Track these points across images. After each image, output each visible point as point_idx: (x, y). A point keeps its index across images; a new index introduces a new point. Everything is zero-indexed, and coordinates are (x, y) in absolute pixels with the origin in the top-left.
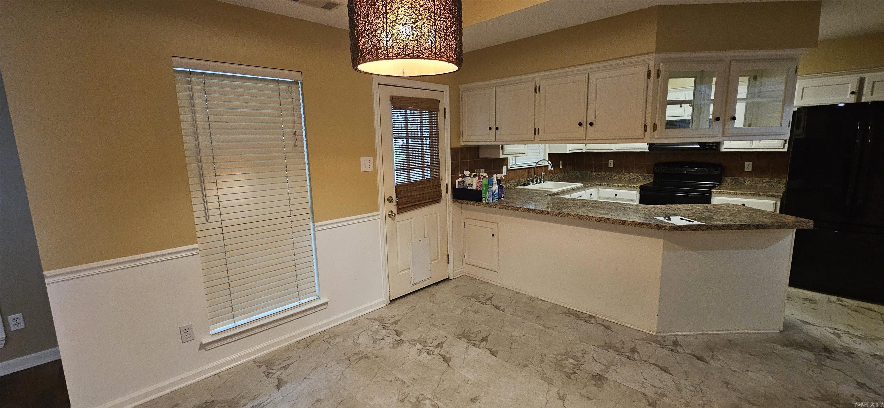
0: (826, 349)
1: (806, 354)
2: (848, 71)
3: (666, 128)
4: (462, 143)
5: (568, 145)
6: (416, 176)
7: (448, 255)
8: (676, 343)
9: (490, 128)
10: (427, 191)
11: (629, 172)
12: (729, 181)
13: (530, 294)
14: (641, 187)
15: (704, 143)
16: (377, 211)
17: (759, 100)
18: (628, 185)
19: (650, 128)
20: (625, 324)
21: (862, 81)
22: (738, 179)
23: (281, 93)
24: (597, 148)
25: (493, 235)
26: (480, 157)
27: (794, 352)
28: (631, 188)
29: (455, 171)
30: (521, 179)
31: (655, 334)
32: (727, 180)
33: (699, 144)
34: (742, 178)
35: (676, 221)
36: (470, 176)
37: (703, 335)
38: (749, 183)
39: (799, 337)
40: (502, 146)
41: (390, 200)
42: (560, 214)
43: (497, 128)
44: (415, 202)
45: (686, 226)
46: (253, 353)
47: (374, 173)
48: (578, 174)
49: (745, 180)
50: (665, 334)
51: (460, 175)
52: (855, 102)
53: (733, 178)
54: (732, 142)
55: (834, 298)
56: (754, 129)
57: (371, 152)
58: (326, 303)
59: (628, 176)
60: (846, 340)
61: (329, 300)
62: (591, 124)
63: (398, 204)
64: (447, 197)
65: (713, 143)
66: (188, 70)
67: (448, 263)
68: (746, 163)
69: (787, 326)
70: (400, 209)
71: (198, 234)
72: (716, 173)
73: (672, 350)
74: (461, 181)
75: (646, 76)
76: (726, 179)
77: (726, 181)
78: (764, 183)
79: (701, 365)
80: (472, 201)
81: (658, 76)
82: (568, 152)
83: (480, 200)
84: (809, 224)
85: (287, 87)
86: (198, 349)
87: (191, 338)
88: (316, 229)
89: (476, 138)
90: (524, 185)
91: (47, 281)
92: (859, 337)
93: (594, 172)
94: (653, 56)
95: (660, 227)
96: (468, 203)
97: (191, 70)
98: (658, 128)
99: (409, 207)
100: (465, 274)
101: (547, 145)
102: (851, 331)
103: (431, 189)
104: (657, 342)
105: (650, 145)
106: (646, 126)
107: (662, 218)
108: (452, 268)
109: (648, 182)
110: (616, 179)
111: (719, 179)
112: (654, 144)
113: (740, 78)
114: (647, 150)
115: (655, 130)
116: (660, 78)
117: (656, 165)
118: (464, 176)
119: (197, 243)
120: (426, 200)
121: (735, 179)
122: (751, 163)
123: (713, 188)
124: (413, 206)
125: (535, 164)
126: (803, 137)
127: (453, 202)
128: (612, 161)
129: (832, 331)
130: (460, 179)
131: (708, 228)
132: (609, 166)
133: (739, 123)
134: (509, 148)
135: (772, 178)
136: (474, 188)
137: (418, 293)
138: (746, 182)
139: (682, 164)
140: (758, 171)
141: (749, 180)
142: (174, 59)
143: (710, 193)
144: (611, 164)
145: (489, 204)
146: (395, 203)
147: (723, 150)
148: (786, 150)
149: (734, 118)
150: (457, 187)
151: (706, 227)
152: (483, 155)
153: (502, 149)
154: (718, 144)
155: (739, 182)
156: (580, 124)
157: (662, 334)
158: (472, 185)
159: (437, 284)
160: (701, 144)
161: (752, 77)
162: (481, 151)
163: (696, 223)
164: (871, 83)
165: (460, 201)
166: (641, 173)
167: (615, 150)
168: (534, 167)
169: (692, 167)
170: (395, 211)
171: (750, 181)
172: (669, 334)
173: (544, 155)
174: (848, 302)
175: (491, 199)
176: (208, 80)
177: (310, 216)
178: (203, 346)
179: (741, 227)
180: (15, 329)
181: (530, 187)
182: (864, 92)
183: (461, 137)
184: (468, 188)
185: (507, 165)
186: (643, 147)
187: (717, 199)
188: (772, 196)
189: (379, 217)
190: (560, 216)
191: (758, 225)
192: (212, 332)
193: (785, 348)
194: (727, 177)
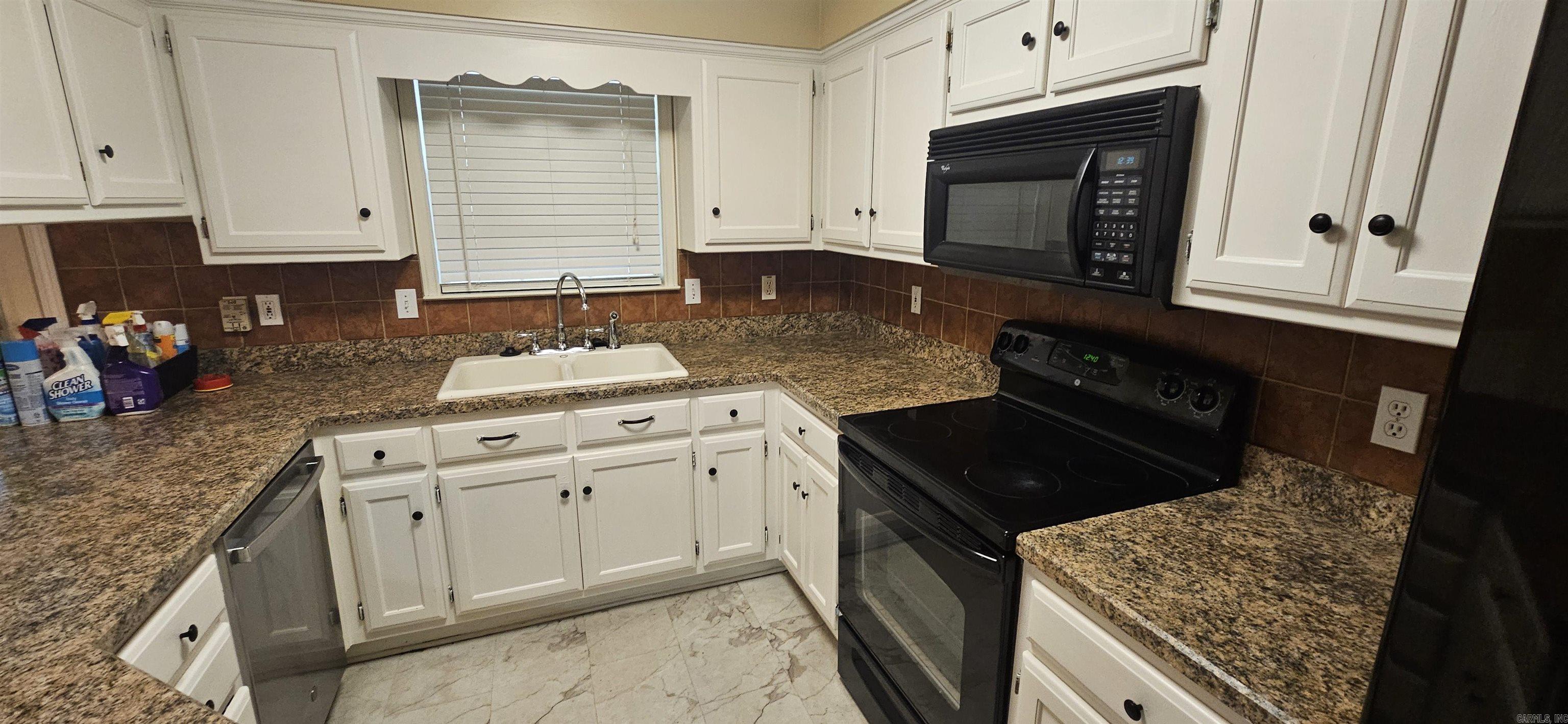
12: (1278, 481)
22: (1326, 480)
32: (1267, 469)
34: (1348, 479)
38: (1387, 521)
49: (1367, 502)
53: (1302, 464)
68: (1388, 395)
76: (1266, 460)
77: (1266, 475)
121: (1304, 478)
122: (1417, 403)
138: (1373, 514)
141: (1389, 508)
155: (1328, 499)
171: (1391, 516)
194: (1271, 450)
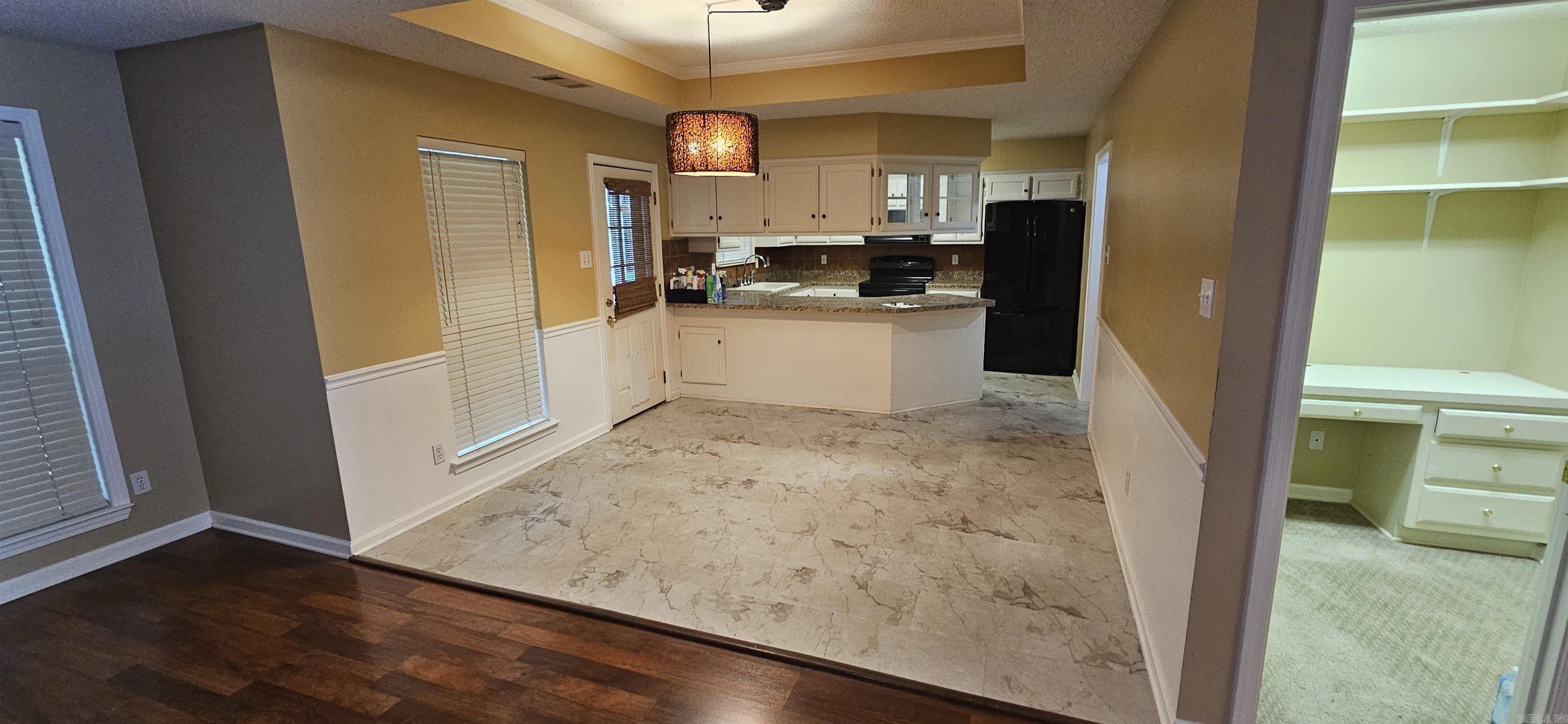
0: (1009, 404)
1: (996, 409)
2: (1021, 169)
3: (889, 222)
4: (672, 235)
5: (778, 237)
6: (630, 276)
7: (664, 372)
8: (906, 416)
9: (711, 218)
10: (644, 293)
11: (844, 269)
12: (940, 275)
13: (767, 403)
14: (860, 285)
15: (917, 236)
16: (597, 316)
17: (957, 198)
18: (846, 282)
19: (876, 221)
20: (863, 411)
21: (1031, 179)
22: (947, 272)
23: (505, 175)
24: (808, 240)
25: (719, 342)
26: (690, 251)
27: (988, 409)
28: (851, 286)
29: (668, 267)
30: (730, 280)
31: (889, 413)
33: (912, 236)
34: (950, 271)
35: (900, 305)
36: (686, 274)
37: (926, 408)
38: (956, 275)
39: (993, 401)
40: (719, 239)
41: (609, 303)
42: (798, 308)
43: (720, 218)
44: (633, 306)
45: (909, 308)
46: (499, 479)
47: (592, 270)
48: (787, 273)
49: (953, 273)
50: (897, 412)
51: (674, 274)
52: (1028, 199)
54: (940, 235)
55: (1020, 375)
56: (954, 224)
57: (588, 245)
58: (556, 425)
59: (843, 273)
60: (1022, 398)
61: (560, 421)
62: (824, 216)
63: (617, 308)
64: (662, 300)
65: (924, 235)
66: (428, 150)
67: (665, 382)
68: (953, 256)
69: (985, 396)
70: (619, 314)
71: (445, 339)
72: (928, 267)
73: (904, 421)
74: (677, 281)
75: (871, 174)
77: (937, 274)
78: (968, 275)
79: (927, 425)
80: (694, 303)
81: (880, 175)
82: (779, 245)
83: (705, 301)
84: (992, 303)
85: (509, 169)
86: (448, 473)
87: (441, 460)
88: (545, 336)
89: (693, 229)
90: (734, 286)
91: (328, 386)
92: (1031, 396)
93: (806, 270)
94: (875, 156)
95: (889, 310)
96: (688, 306)
97: (431, 150)
98: (882, 222)
99: (628, 311)
100: (682, 396)
101: (753, 237)
102: (1027, 393)
103: (647, 290)
104: (891, 418)
105: (866, 238)
106: (872, 219)
107: (889, 305)
108: (669, 387)
109: (865, 280)
110: (831, 278)
111: (931, 273)
112: (870, 237)
113: (941, 176)
114: (863, 243)
115: (879, 224)
116: (881, 176)
117: (873, 260)
118: (679, 275)
119: (443, 349)
120: (643, 303)
121: (944, 273)
122: (957, 256)
123: (926, 283)
124: (630, 310)
125: (745, 260)
126: (994, 230)
127: (667, 306)
128: (825, 257)
129: (1014, 394)
130: (675, 279)
131: (925, 309)
132: (822, 263)
133: (942, 218)
134: (725, 241)
135: (974, 270)
136: (695, 287)
137: (640, 417)
139: (898, 259)
140: (963, 265)
141: (956, 273)
142: (419, 138)
143: (924, 287)
144: (824, 259)
145: (717, 306)
146: (613, 307)
147: (933, 243)
148: (982, 243)
149: (938, 214)
150: (672, 288)
151: (923, 309)
152: (693, 248)
153: (719, 242)
154: (928, 237)
155: (948, 275)
156: (813, 216)
157: (895, 412)
158: (691, 285)
159: (655, 407)
160: (914, 237)
161: (950, 175)
162: (690, 244)
163: (915, 306)
164: (1037, 183)
165: (677, 304)
166: (857, 270)
167: (829, 244)
168: (743, 265)
169: (906, 262)
170: (613, 316)
172: (900, 411)
173: (751, 250)
174: (1029, 376)
175: (716, 299)
176: (443, 162)
177: (534, 321)
178: (453, 468)
179: (947, 307)
180: (140, 493)
181: (742, 288)
182: (1033, 191)
183: (671, 227)
184: (688, 288)
185: (715, 262)
186: (859, 240)
187: (930, 292)
188: (974, 287)
189: (599, 323)
190: (799, 310)
191: (959, 305)
192: (460, 453)
193: (984, 408)
194: (938, 271)
